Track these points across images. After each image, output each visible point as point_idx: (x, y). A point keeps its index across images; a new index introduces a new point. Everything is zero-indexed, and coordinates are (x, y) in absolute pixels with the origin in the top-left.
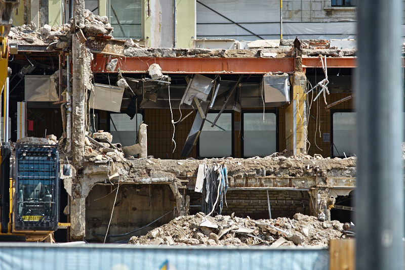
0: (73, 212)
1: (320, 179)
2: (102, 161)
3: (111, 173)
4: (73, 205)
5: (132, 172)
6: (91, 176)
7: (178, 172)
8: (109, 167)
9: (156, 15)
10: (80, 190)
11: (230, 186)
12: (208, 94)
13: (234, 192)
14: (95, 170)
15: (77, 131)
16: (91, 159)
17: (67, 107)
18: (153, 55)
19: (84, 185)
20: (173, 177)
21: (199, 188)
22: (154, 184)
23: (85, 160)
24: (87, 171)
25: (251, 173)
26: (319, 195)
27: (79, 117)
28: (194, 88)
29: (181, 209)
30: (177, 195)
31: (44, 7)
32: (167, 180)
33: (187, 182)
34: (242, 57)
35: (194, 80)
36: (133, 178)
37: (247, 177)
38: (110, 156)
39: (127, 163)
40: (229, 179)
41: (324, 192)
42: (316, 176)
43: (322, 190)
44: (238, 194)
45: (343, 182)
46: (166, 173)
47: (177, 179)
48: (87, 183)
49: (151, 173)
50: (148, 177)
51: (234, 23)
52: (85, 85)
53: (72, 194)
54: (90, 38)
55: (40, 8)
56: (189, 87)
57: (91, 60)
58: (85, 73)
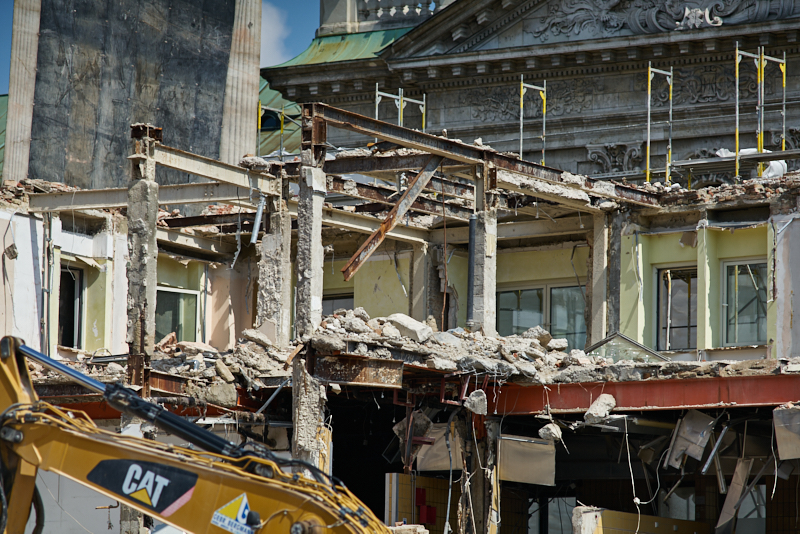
9: (786, 297)
12: (704, 446)
18: (604, 379)
28: (684, 436)
35: (684, 421)
52: (300, 443)
54: (326, 359)
55: (607, 298)
56: (677, 436)
57: (321, 399)
58: (303, 423)
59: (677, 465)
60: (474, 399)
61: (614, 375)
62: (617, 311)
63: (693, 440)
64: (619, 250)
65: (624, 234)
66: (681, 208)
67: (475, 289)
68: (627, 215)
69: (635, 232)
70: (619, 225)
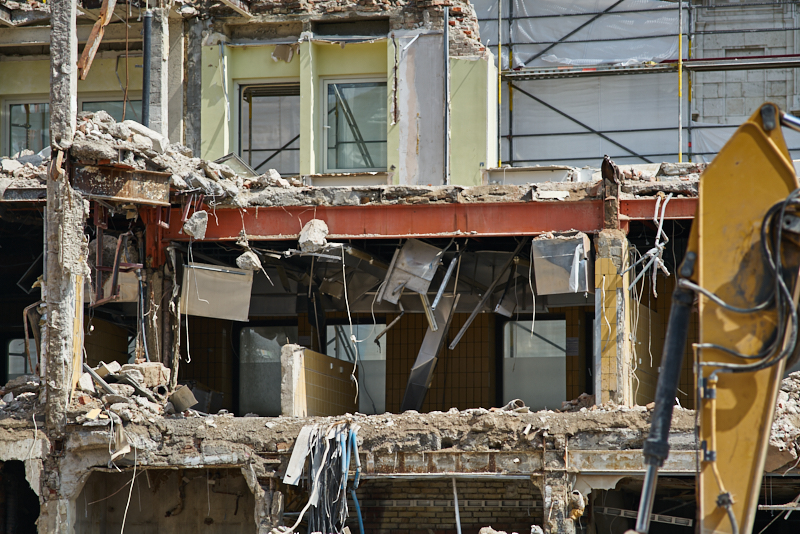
0: (43, 530)
1: (552, 455)
2: (96, 422)
3: (117, 447)
4: (43, 513)
5: (168, 445)
6: (79, 454)
7: (258, 443)
8: (111, 435)
9: (410, 121)
10: (58, 484)
11: (364, 470)
12: (430, 279)
13: (413, 485)
14: (84, 440)
15: (54, 361)
16: (78, 419)
17: (39, 312)
18: (313, 202)
19: (65, 471)
20: (247, 453)
21: (292, 476)
22: (210, 469)
23: (68, 419)
24: (71, 444)
25: (409, 443)
26: (548, 489)
27: (58, 332)
28: (403, 268)
29: (261, 520)
30: (255, 491)
31: (192, 111)
32: (236, 459)
33: (279, 464)
34: (495, 201)
35: (403, 251)
36: (167, 456)
37: (401, 453)
38: (116, 412)
39: (157, 426)
40: (363, 456)
41: (558, 483)
42: (542, 449)
43: (555, 477)
44: (421, 488)
45: (602, 460)
46: (234, 445)
47: (254, 456)
48: (72, 467)
49: (203, 445)
50: (198, 454)
51: (593, 131)
52: (66, 265)
53: (41, 491)
54: (86, 168)
55: (184, 115)
56: (394, 267)
57: (85, 215)
58: (68, 242)
59: (394, 300)
60: (196, 220)
61: (326, 199)
62: (198, 130)
63: (415, 272)
64: (200, 61)
65: (206, 45)
66: (278, 18)
67: (151, 97)
68: (209, 23)
69: (219, 43)
70: (198, 34)
